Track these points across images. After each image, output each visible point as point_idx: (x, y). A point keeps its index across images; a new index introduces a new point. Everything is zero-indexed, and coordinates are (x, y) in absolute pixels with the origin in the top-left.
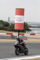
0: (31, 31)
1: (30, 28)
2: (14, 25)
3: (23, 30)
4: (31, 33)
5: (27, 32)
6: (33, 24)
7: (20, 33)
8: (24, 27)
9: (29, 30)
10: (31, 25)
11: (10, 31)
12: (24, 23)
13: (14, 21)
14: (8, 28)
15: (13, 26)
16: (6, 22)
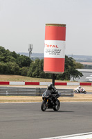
0: (81, 75)
1: (79, 70)
2: (42, 62)
3: (64, 73)
4: (81, 80)
5: (72, 78)
6: (86, 59)
7: (56, 81)
8: (66, 66)
9: (77, 74)
10: (81, 63)
11: (34, 76)
13: (43, 54)
14: (29, 70)
15: (40, 66)
16: (25, 57)
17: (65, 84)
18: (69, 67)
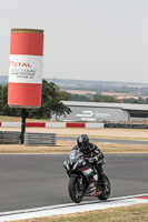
0: (69, 111)
1: (65, 103)
3: (41, 108)
4: (69, 119)
5: (53, 116)
6: (76, 86)
7: (28, 121)
8: (44, 97)
9: (61, 109)
10: (69, 92)
13: (7, 77)
15: (2, 96)
17: (43, 125)
18: (50, 97)
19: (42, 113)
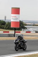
0: (26, 28)
1: (25, 26)
2: (10, 23)
4: (26, 30)
6: (28, 22)
7: (16, 31)
10: (26, 24)
11: (7, 29)
12: (20, 21)
14: (5, 26)
15: (9, 25)
16: (3, 21)
17: (20, 32)
18: (21, 25)
19: (19, 29)
